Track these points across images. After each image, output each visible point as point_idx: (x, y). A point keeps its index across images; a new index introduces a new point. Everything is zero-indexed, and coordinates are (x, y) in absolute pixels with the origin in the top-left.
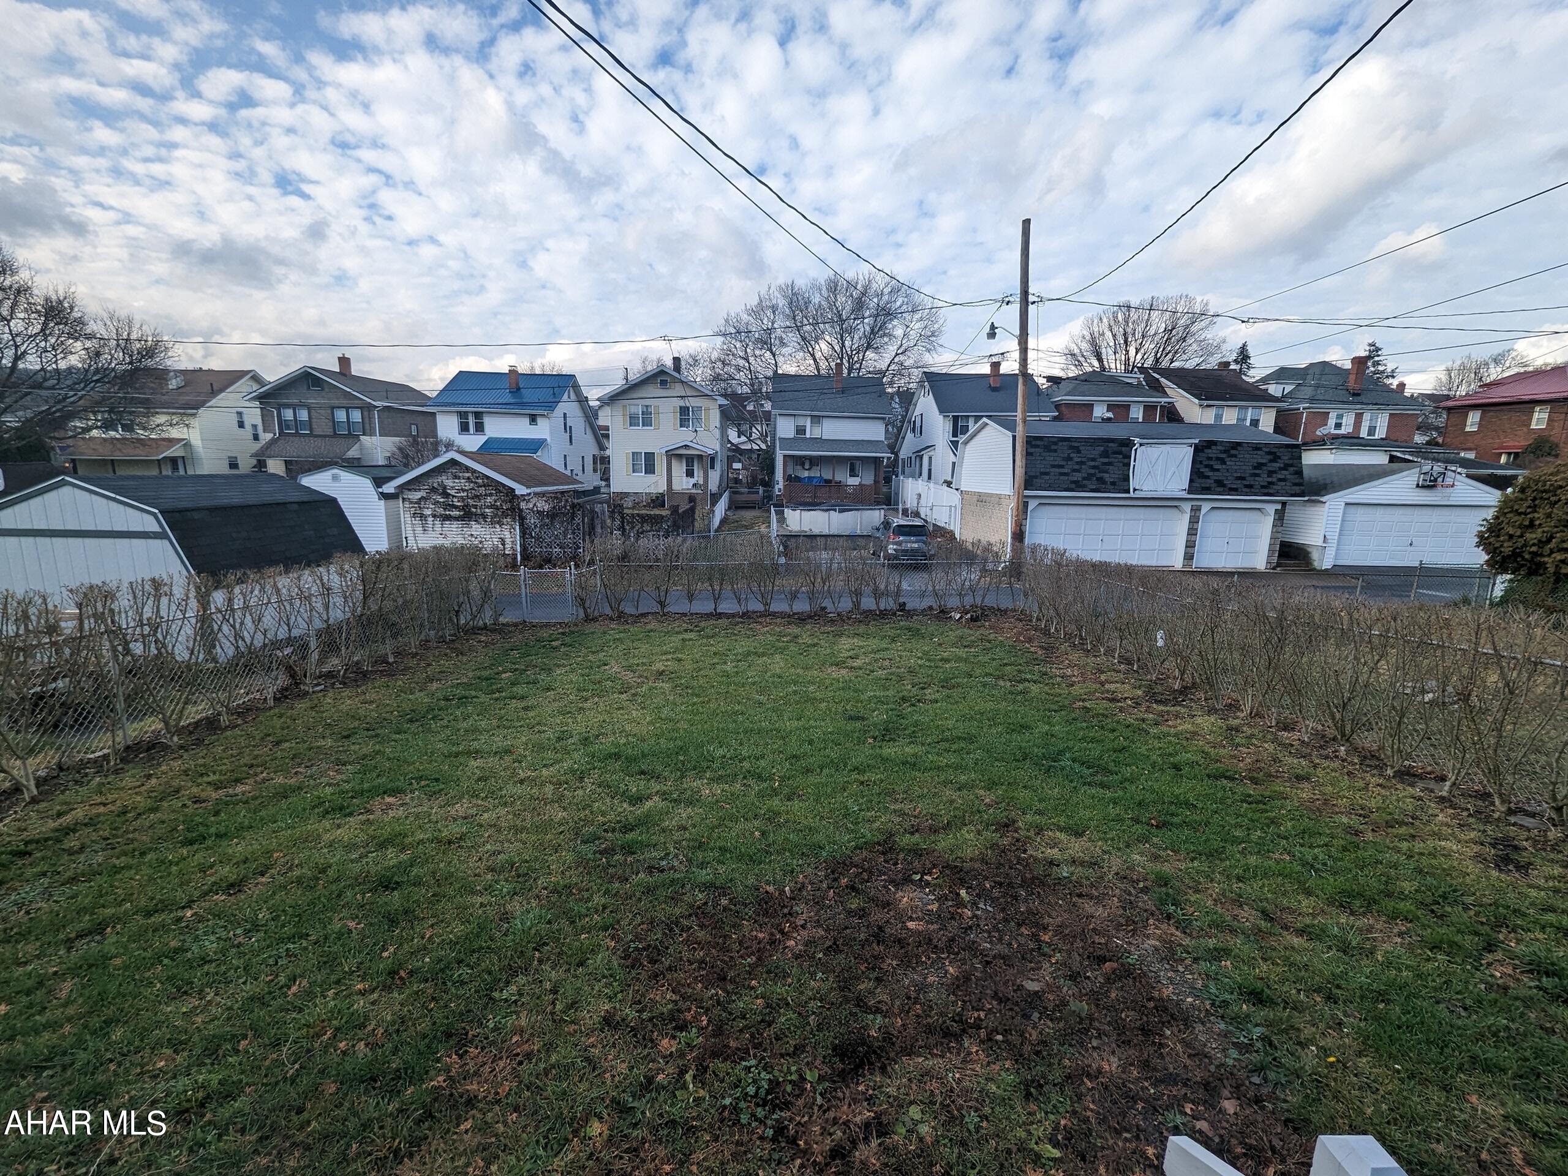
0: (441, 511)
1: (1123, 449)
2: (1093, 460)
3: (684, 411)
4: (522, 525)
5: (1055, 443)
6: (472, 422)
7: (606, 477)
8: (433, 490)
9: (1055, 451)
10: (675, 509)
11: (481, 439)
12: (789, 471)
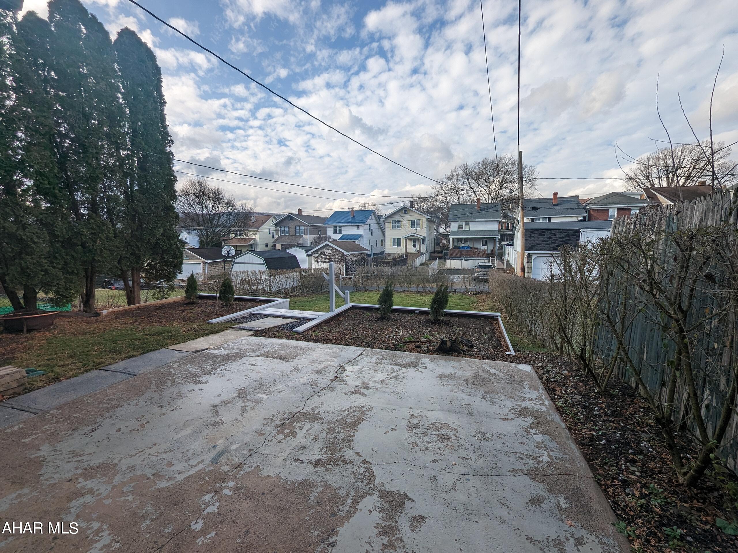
0: (323, 260)
1: (577, 233)
2: (561, 238)
3: (413, 222)
4: (346, 264)
5: (544, 232)
6: (338, 229)
7: (383, 248)
8: (321, 253)
9: (544, 235)
11: (340, 235)
12: (456, 244)
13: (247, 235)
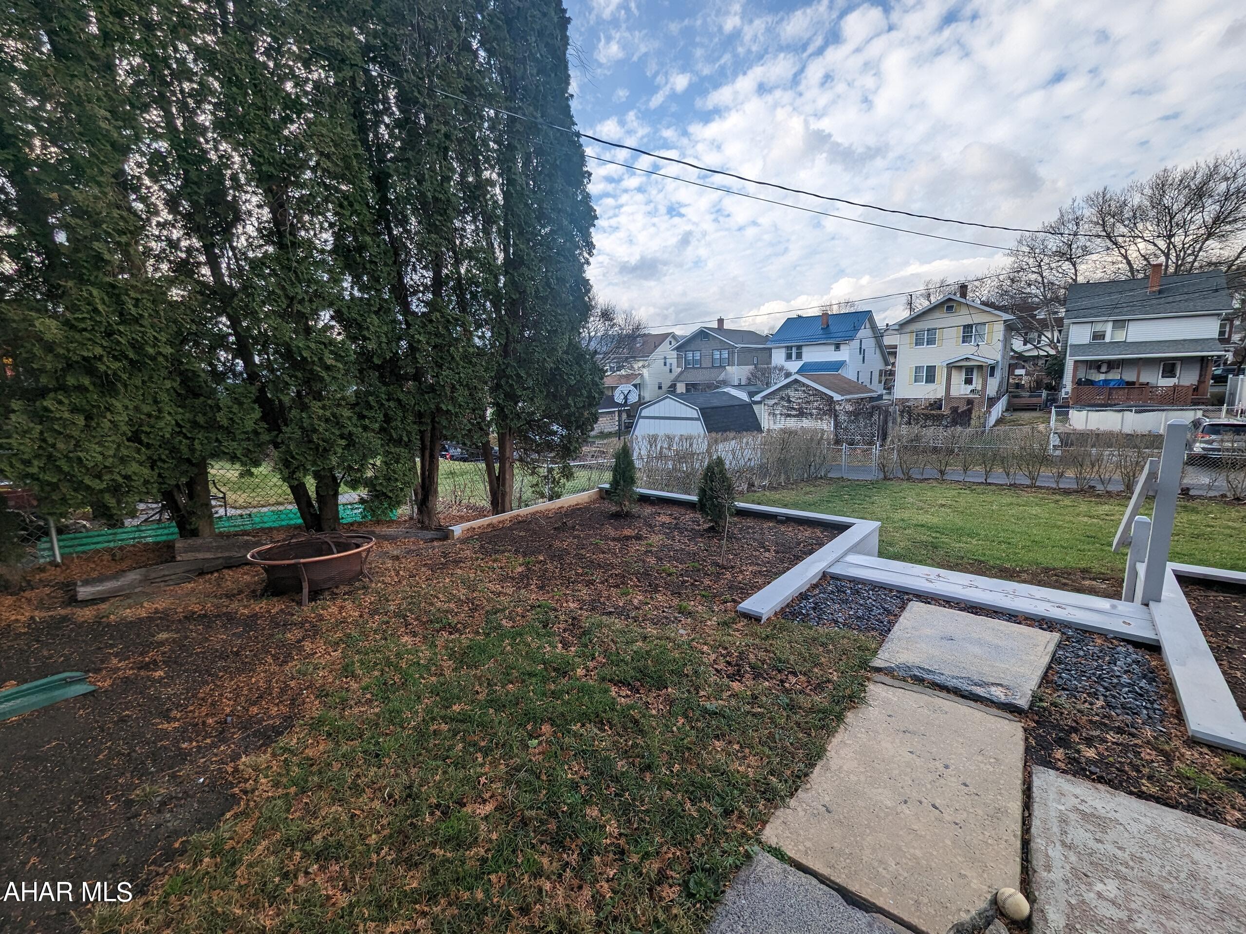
0: (785, 411)
3: (968, 328)
4: (835, 420)
6: (794, 352)
7: (889, 388)
8: (782, 398)
10: (955, 410)
11: (801, 363)
12: (1081, 375)
13: (632, 368)
